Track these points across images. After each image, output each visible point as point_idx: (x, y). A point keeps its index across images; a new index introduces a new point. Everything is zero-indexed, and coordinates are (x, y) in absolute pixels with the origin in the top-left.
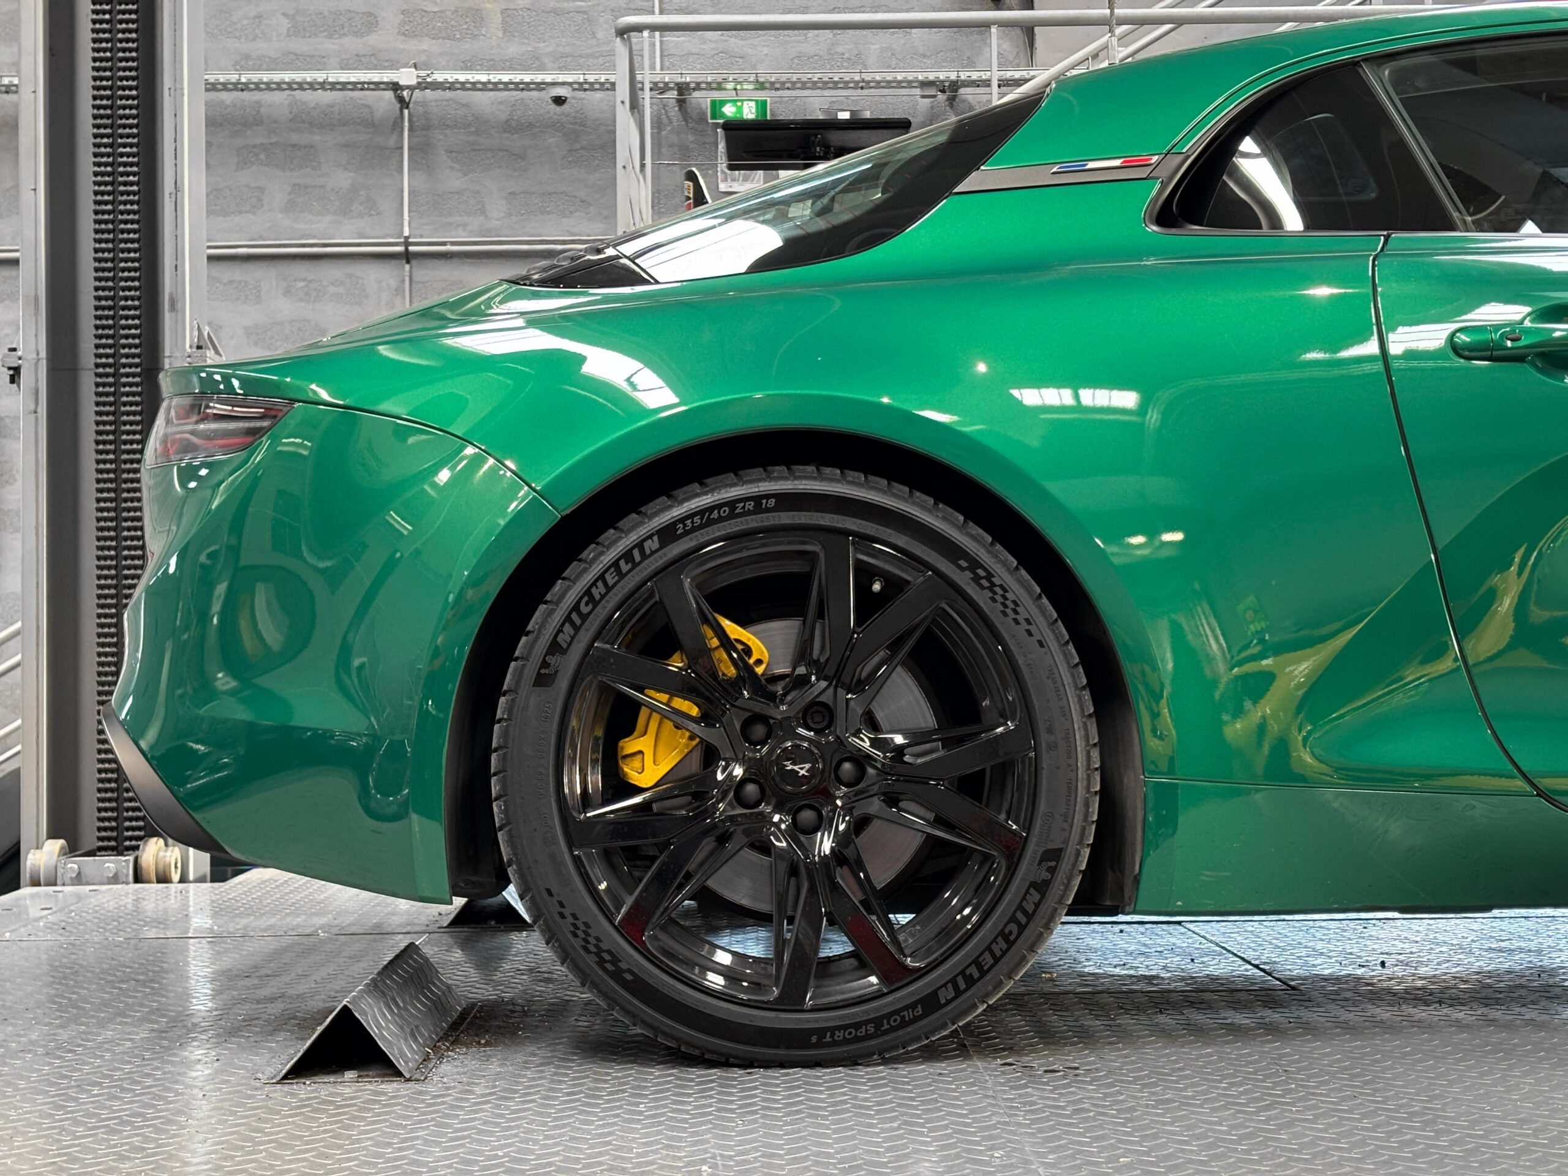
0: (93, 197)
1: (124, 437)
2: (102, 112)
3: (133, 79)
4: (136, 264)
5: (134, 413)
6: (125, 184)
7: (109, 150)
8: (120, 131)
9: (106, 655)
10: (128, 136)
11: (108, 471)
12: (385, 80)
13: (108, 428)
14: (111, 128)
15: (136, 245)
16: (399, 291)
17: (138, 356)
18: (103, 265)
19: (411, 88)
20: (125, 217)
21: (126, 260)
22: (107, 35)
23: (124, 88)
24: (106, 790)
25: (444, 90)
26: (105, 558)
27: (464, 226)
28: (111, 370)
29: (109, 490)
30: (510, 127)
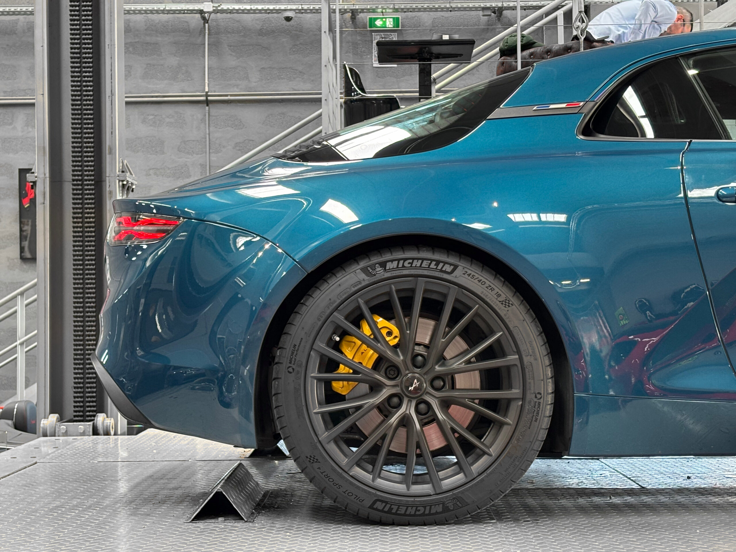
0: (71, 98)
1: (86, 215)
2: (75, 55)
3: (90, 39)
4: (92, 131)
5: (91, 204)
6: (86, 91)
7: (78, 74)
8: (84, 65)
9: (78, 321)
10: (88, 67)
11: (79, 232)
12: (196, 8)
13: (79, 211)
14: (80, 63)
15: (92, 121)
16: (203, 120)
17: (93, 175)
18: (76, 131)
19: (210, 13)
20: (86, 107)
21: (87, 129)
22: (77, 18)
23: (85, 44)
24: (78, 388)
25: (227, 13)
26: (77, 274)
27: (237, 86)
28: (80, 183)
29: (79, 241)
30: (261, 32)
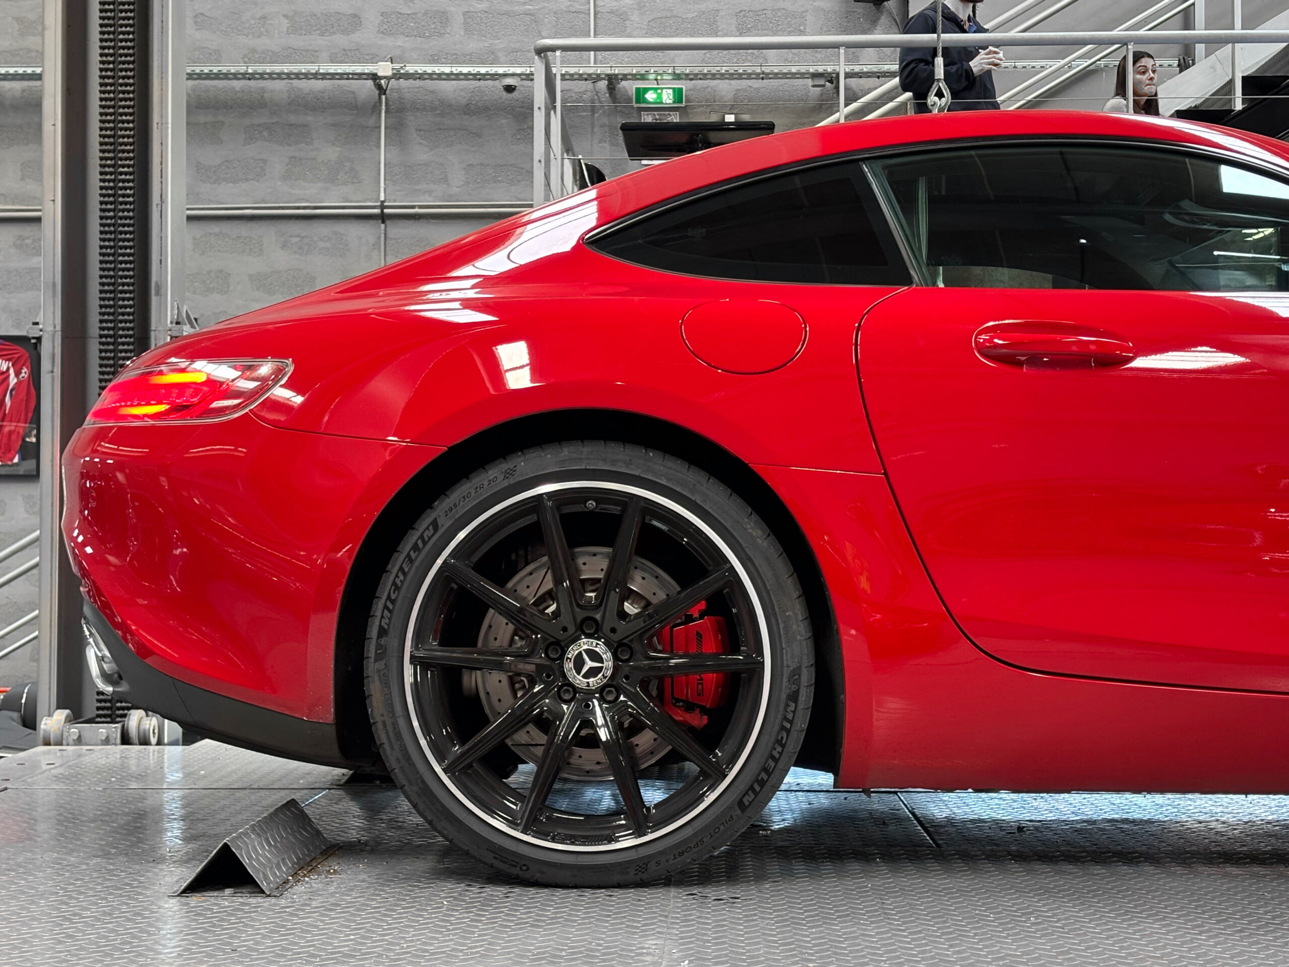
0: (99, 206)
3: (130, 114)
4: (131, 258)
6: (124, 196)
8: (120, 155)
12: (366, 71)
14: (114, 152)
16: (376, 245)
17: (132, 329)
19: (388, 78)
20: (123, 221)
21: (123, 255)
22: (111, 81)
23: (123, 122)
25: (415, 79)
27: (430, 192)
28: (111, 340)
30: (468, 110)
